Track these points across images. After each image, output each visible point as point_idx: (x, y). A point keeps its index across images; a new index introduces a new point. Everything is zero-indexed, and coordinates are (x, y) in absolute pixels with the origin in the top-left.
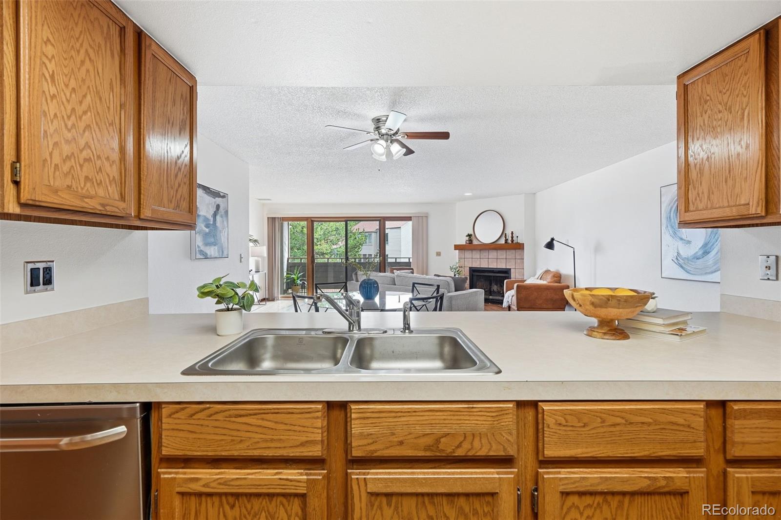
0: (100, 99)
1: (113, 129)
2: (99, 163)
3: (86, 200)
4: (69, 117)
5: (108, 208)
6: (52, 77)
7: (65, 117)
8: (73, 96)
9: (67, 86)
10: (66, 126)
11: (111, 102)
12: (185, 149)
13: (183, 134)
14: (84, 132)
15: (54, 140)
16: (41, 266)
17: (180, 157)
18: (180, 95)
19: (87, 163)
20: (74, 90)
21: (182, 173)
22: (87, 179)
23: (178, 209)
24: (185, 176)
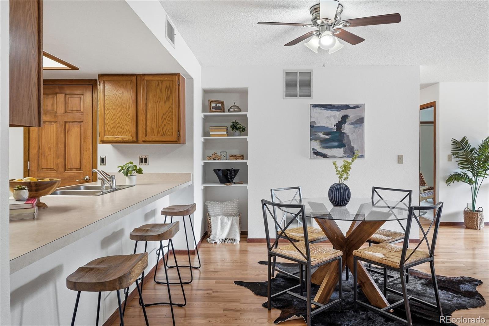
0: (123, 108)
2: (123, 127)
3: (117, 138)
4: (113, 117)
5: (124, 140)
6: (108, 109)
7: (112, 117)
8: (114, 110)
9: (112, 109)
10: (112, 119)
11: (127, 106)
12: (169, 109)
13: (167, 103)
14: (118, 119)
15: (108, 124)
16: (144, 157)
17: (165, 114)
18: (165, 88)
19: (118, 128)
20: (114, 109)
21: (166, 120)
22: (118, 132)
23: (164, 135)
24: (169, 121)
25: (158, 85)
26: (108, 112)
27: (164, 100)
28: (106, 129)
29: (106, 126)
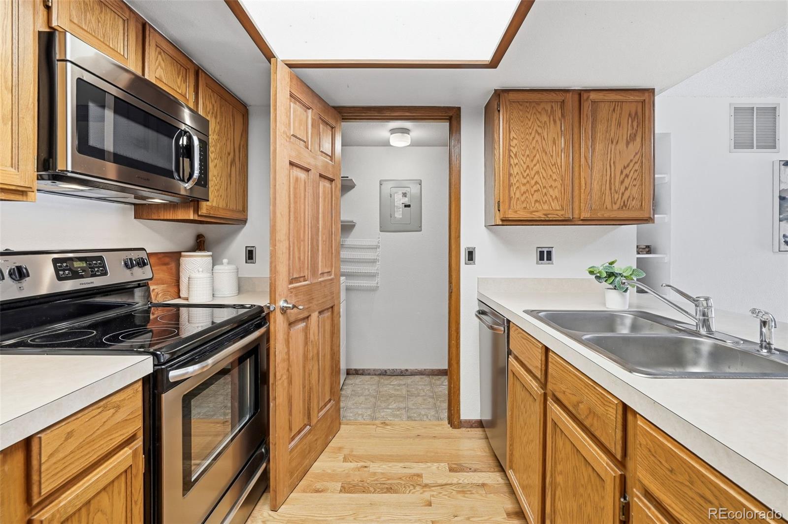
0: (546, 153)
1: (556, 168)
2: (544, 191)
3: (534, 213)
4: (525, 171)
5: (549, 216)
6: (516, 155)
7: (523, 172)
8: (528, 159)
9: (523, 156)
10: (523, 176)
11: (554, 152)
12: (634, 157)
13: (631, 146)
14: (534, 176)
15: (517, 186)
16: (545, 250)
17: (628, 166)
18: (627, 116)
19: (536, 193)
20: (528, 156)
21: (630, 178)
22: (536, 201)
23: (624, 208)
24: (635, 179)
25: (614, 110)
26: (516, 161)
27: (625, 138)
28: (512, 194)
29: (512, 189)
